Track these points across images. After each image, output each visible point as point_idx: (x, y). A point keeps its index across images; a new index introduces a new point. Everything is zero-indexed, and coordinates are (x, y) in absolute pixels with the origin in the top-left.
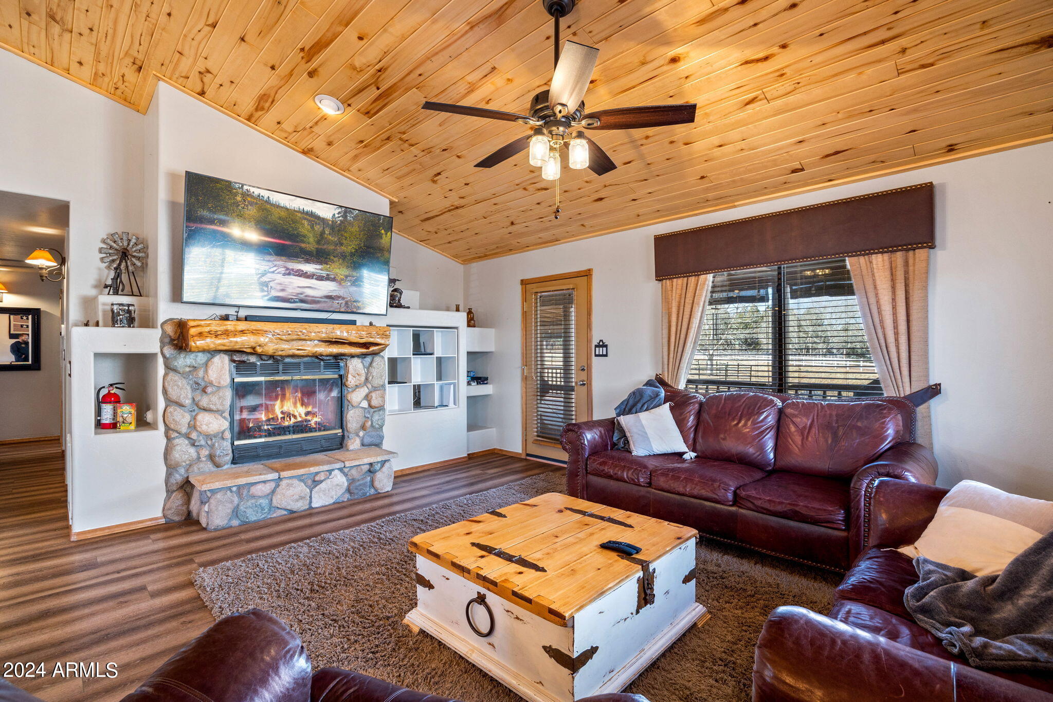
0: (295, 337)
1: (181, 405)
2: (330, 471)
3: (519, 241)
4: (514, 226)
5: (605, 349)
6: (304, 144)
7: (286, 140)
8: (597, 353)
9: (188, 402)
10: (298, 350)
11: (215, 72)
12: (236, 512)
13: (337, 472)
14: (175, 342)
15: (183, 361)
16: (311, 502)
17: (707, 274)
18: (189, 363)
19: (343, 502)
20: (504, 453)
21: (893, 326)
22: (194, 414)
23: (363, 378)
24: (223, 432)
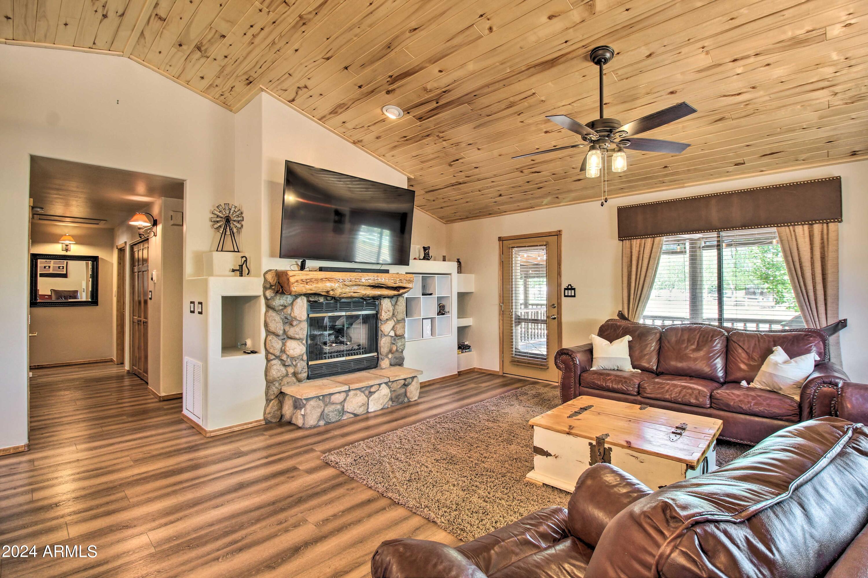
0: (354, 283)
1: (277, 335)
2: (380, 385)
3: (500, 207)
4: (501, 197)
5: (573, 291)
6: (355, 138)
7: (344, 134)
8: (566, 294)
9: (281, 332)
10: (354, 292)
11: (310, 88)
12: (322, 416)
13: (384, 386)
14: (273, 287)
15: (279, 301)
16: (368, 408)
17: (662, 236)
18: (282, 303)
19: (388, 408)
20: (483, 371)
21: (811, 277)
22: (284, 341)
23: (391, 314)
24: (302, 355)
